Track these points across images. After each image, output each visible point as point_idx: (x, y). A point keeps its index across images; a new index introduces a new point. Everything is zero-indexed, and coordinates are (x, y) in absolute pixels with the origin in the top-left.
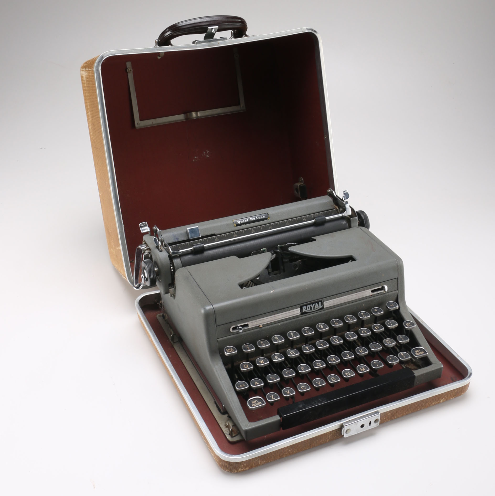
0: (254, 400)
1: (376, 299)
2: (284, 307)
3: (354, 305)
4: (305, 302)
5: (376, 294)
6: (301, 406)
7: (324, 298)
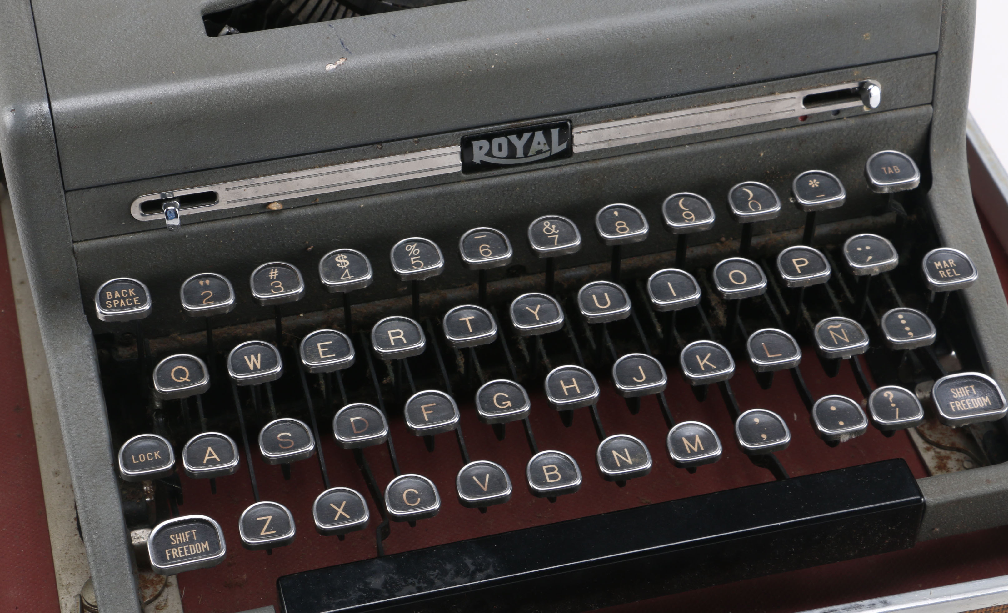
0: (183, 530)
1: (822, 133)
2: (385, 138)
3: (717, 151)
4: (487, 121)
5: (829, 112)
6: (376, 582)
7: (578, 114)
